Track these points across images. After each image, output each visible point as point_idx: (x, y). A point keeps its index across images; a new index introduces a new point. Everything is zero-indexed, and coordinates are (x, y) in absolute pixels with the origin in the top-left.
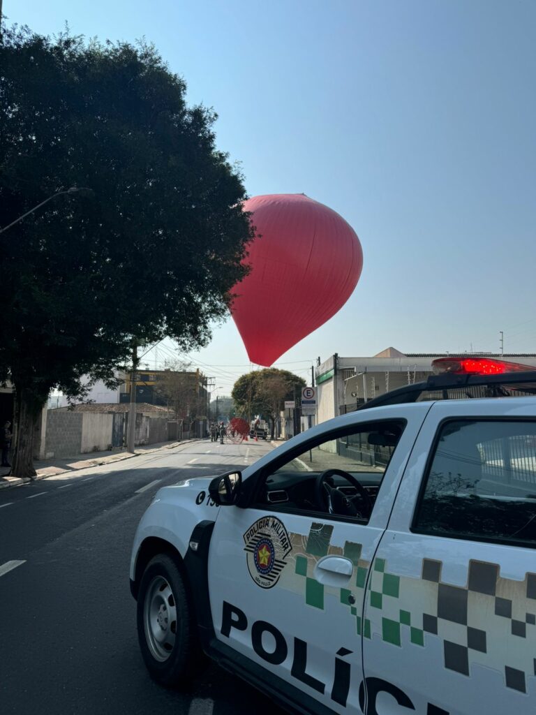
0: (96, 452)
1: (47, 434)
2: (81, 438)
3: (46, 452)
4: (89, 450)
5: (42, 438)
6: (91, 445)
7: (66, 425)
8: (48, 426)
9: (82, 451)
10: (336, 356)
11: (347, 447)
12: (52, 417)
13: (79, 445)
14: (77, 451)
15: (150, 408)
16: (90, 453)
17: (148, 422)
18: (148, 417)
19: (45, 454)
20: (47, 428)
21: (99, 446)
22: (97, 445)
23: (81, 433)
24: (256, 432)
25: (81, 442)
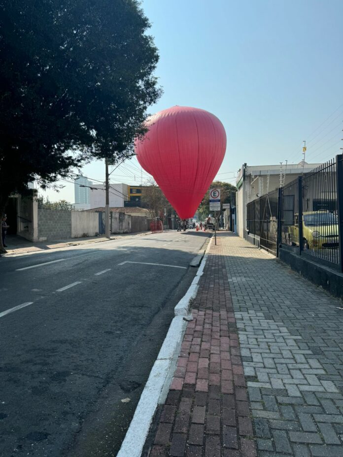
0: (85, 237)
1: (39, 225)
2: (71, 228)
3: (39, 237)
4: (79, 236)
5: (34, 227)
6: (81, 233)
7: (56, 219)
8: (40, 219)
9: (73, 236)
10: (245, 165)
11: (248, 234)
12: (43, 214)
13: (70, 232)
14: (68, 236)
15: (140, 210)
16: (80, 237)
17: (130, 219)
18: (130, 215)
19: (39, 238)
20: (38, 221)
21: (87, 234)
22: (86, 232)
23: (70, 225)
24: (208, 225)
25: (71, 230)
